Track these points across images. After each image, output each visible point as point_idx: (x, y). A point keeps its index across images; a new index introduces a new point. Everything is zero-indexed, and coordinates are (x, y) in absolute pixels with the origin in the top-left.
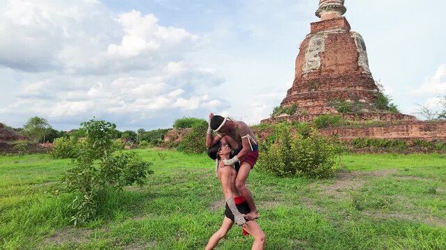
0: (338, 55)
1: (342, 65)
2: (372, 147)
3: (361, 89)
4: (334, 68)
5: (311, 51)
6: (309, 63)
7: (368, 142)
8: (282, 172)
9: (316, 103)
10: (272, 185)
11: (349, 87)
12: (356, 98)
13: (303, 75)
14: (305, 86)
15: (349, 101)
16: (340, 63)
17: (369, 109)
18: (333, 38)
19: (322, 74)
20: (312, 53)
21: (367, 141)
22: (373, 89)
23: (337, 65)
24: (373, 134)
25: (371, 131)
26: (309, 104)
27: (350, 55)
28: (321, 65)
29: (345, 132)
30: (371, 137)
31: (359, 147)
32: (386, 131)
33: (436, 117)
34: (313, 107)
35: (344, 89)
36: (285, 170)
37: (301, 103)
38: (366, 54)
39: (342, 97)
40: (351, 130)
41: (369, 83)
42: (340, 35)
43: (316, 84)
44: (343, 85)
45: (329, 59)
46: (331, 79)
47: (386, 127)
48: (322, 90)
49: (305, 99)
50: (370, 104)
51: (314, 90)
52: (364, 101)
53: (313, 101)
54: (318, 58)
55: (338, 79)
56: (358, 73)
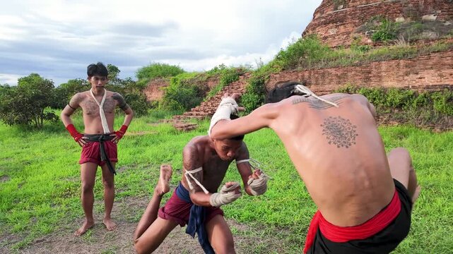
9: (341, 29)
12: (417, 14)
15: (402, 19)
24: (379, 78)
48: (355, 4)
49: (326, 24)
50: (448, 23)
51: (342, 6)
52: (433, 17)
53: (337, 27)
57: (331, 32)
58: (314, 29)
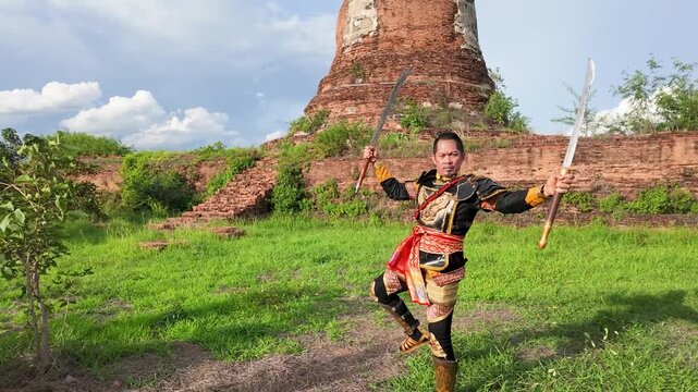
0: (414, 7)
1: (420, 28)
3: (455, 80)
4: (403, 33)
6: (357, 23)
9: (363, 108)
11: (430, 75)
12: (444, 101)
13: (343, 50)
15: (429, 105)
16: (417, 24)
17: (465, 121)
19: (381, 46)
20: (361, 1)
22: (480, 82)
23: (410, 28)
27: (438, 6)
28: (378, 28)
33: (602, 130)
35: (420, 78)
37: (335, 109)
38: (472, 13)
39: (415, 95)
41: (474, 70)
43: (367, 69)
44: (420, 70)
45: (394, 15)
46: (397, 57)
48: (376, 79)
49: (342, 99)
50: (472, 114)
51: (361, 80)
52: (458, 106)
53: (357, 105)
54: (372, 12)
55: (409, 58)
56: (452, 47)
57: (350, 111)
58: (326, 104)
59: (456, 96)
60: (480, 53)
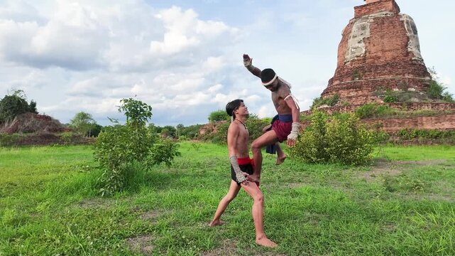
0: (385, 41)
1: (389, 51)
2: (420, 138)
3: (411, 76)
4: (380, 54)
5: (354, 37)
6: (353, 50)
7: (417, 133)
8: (314, 159)
9: (360, 93)
10: (302, 170)
11: (397, 74)
12: (405, 87)
13: (345, 63)
14: (348, 74)
15: (397, 90)
16: (387, 49)
17: (419, 98)
18: (379, 22)
19: (367, 61)
20: (356, 39)
21: (414, 132)
22: (424, 76)
23: (383, 51)
24: (423, 124)
25: (419, 122)
26: (352, 94)
27: (399, 39)
28: (366, 52)
29: (390, 122)
30: (419, 128)
31: (406, 138)
32: (438, 121)
34: (357, 97)
35: (391, 77)
36: (317, 157)
37: (344, 93)
38: (417, 39)
39: (389, 85)
40: (397, 121)
41: (420, 70)
42: (388, 18)
43: (361, 73)
44: (390, 72)
45: (374, 45)
46: (377, 67)
47: (438, 117)
48: (366, 78)
49: (348, 88)
50: (421, 93)
51: (358, 79)
52: (413, 90)
53: (356, 91)
54: (362, 44)
55: (384, 66)
56: (407, 59)
58: (338, 91)
59: (412, 84)
60: (423, 60)
